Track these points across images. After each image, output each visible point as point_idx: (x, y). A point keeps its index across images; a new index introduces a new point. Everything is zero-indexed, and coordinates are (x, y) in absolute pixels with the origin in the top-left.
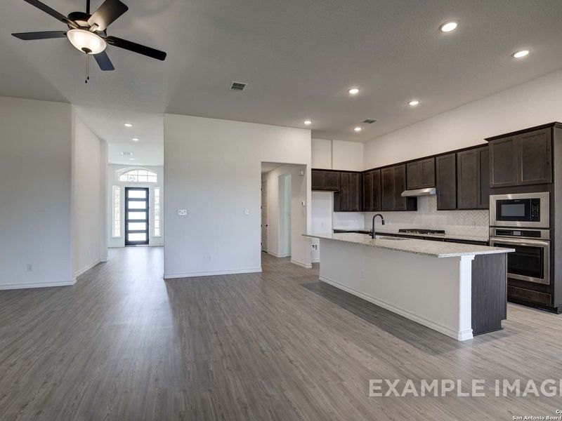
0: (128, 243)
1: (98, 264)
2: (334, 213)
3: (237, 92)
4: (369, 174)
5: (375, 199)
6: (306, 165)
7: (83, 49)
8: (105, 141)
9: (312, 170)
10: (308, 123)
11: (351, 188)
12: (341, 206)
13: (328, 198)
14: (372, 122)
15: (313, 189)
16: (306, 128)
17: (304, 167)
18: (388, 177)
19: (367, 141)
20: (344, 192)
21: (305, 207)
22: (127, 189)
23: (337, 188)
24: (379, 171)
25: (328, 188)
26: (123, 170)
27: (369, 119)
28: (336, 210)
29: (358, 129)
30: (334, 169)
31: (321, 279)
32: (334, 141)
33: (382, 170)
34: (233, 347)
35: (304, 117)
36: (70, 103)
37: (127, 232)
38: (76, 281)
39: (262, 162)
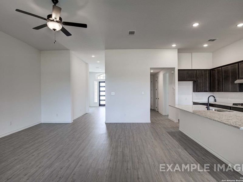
0: (100, 105)
1: (85, 114)
2: (194, 93)
3: (131, 36)
4: (215, 70)
5: (218, 84)
6: (175, 68)
7: (53, 29)
8: (88, 63)
9: (178, 70)
10: (174, 45)
11: (203, 79)
12: (197, 89)
13: (189, 85)
14: (213, 40)
15: (179, 80)
16: (174, 48)
17: (173, 69)
18: (226, 72)
19: (214, 51)
20: (199, 81)
21: (174, 90)
22: (100, 82)
23: (195, 79)
24: (221, 68)
25: (189, 79)
26: (98, 74)
27: (211, 39)
28: (194, 91)
29: (205, 45)
30: (193, 69)
31: (180, 129)
32: (193, 53)
33: (223, 68)
34: (115, 164)
35: (172, 43)
36: (70, 50)
37: (100, 100)
38: (73, 121)
39: (150, 68)
